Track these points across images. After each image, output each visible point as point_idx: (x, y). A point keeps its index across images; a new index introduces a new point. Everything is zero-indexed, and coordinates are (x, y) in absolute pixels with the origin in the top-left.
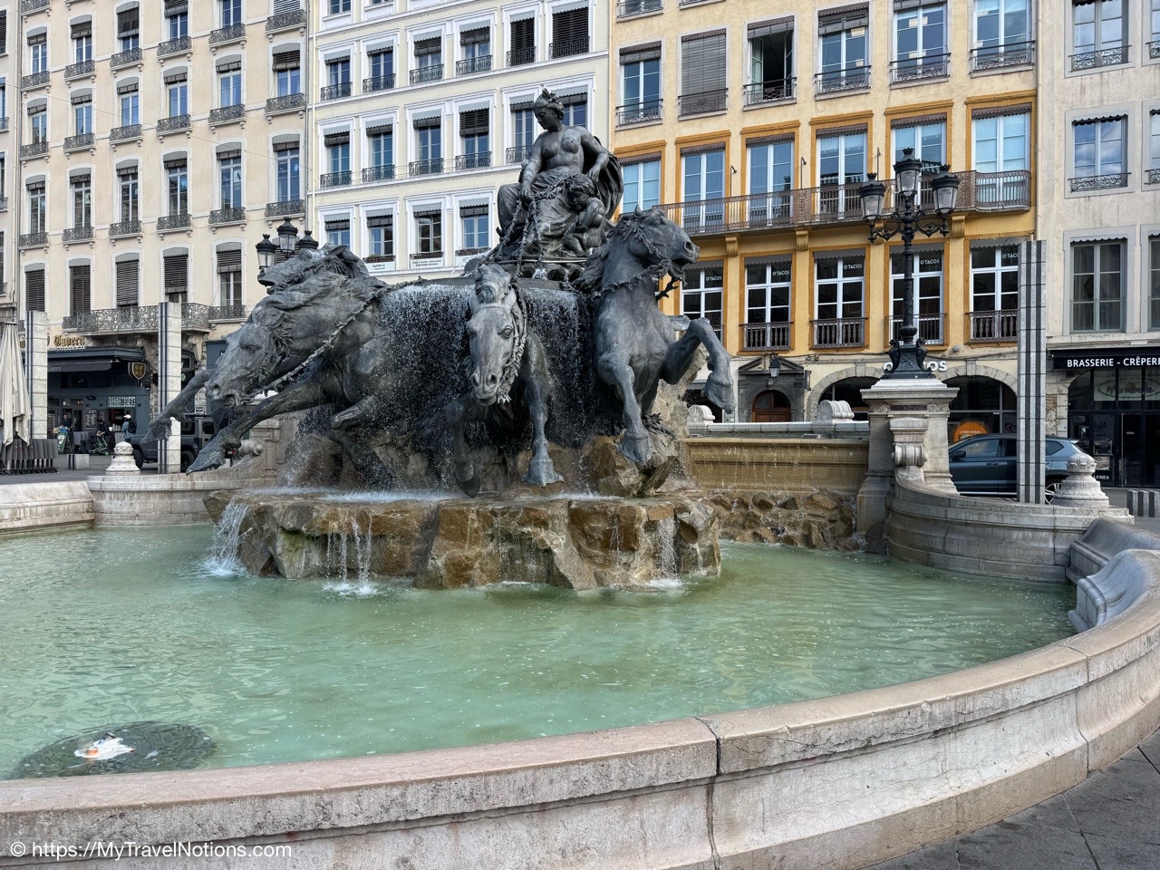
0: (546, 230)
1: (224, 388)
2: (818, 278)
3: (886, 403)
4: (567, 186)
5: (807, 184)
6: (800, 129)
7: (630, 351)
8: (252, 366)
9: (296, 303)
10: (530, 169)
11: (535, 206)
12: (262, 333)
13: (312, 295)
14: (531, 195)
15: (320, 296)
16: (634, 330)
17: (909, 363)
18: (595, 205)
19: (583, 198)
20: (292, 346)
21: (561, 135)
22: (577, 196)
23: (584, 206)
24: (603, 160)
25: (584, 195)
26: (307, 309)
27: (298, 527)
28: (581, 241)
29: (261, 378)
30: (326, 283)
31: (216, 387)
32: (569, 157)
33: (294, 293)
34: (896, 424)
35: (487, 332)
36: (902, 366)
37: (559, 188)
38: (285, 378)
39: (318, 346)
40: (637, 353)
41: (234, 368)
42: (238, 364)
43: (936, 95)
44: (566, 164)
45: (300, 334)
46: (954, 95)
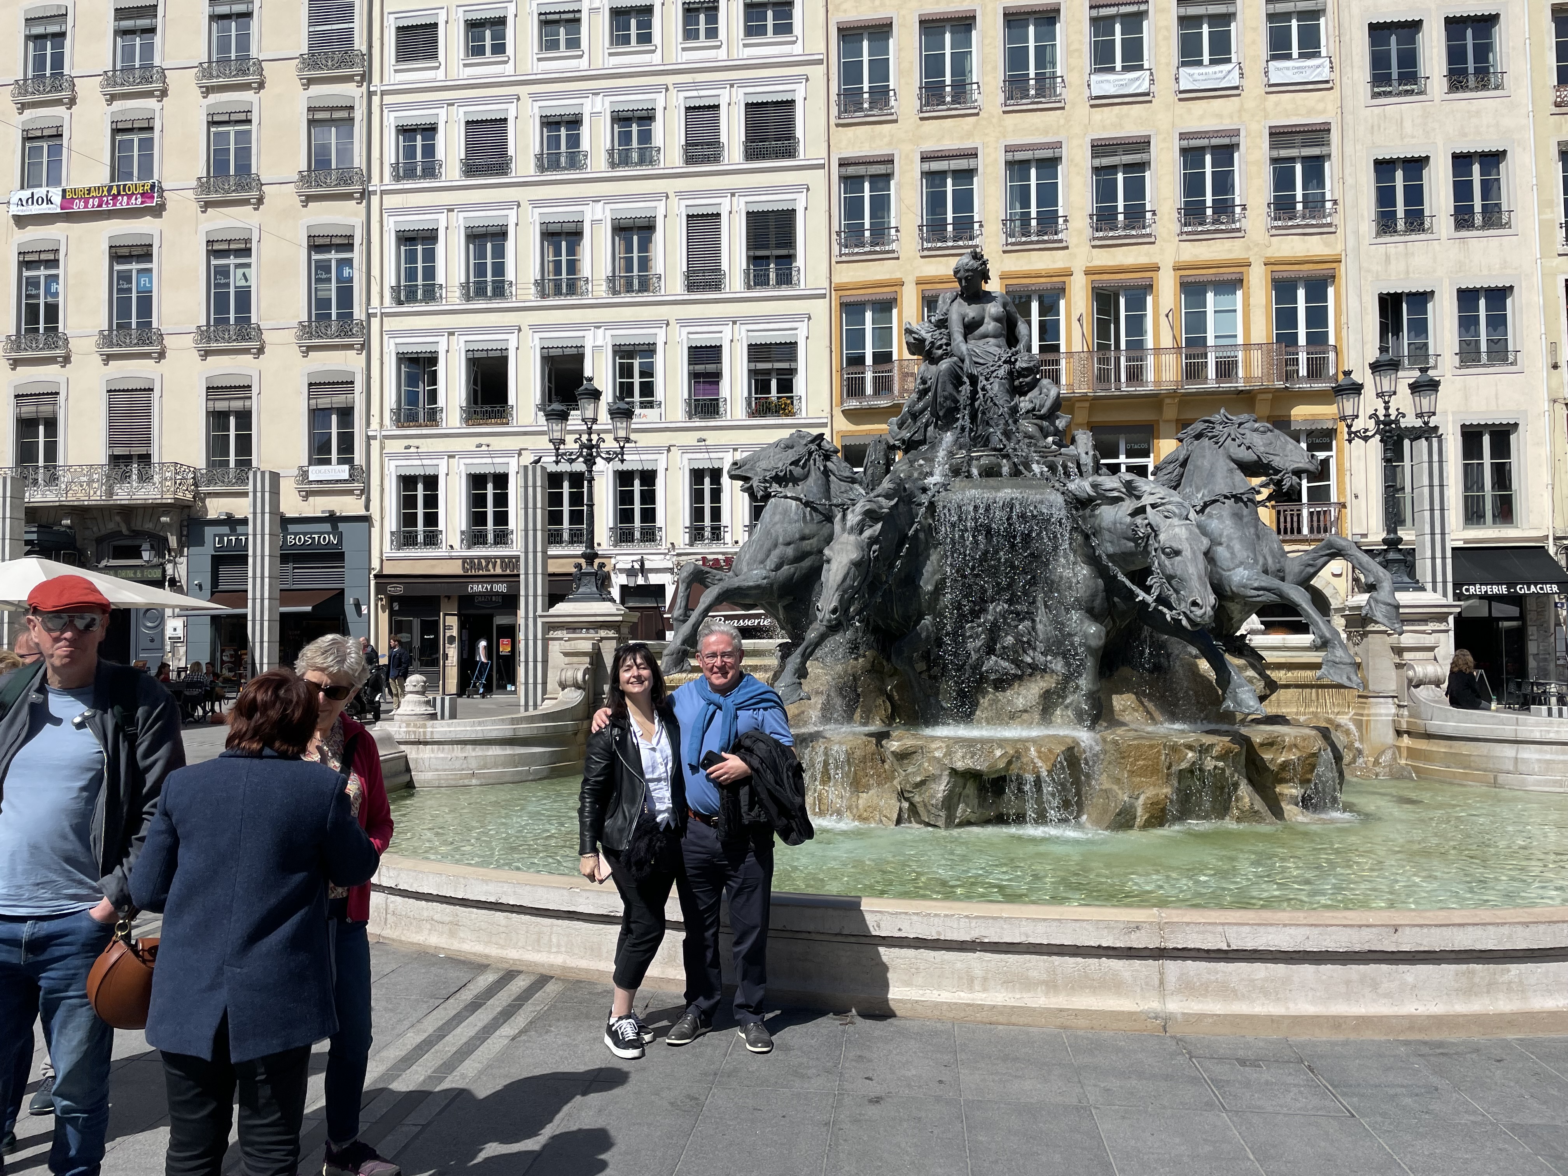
4: (1013, 364)
6: (1072, 278)
10: (963, 342)
14: (977, 374)
16: (1255, 543)
17: (1397, 575)
37: (1006, 367)
43: (1230, 251)
44: (994, 336)
46: (1251, 253)
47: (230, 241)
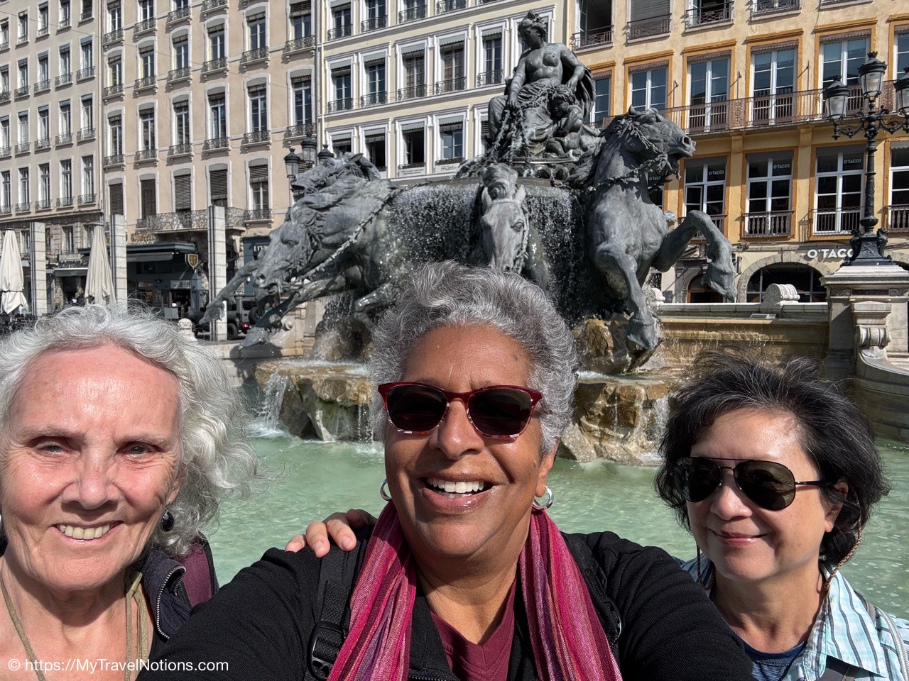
0: (532, 135)
1: (268, 278)
2: (750, 177)
3: (849, 288)
4: (550, 95)
5: (742, 96)
6: (736, 47)
7: (626, 241)
8: (291, 258)
9: (326, 203)
10: (516, 82)
11: (522, 114)
12: (299, 230)
13: (339, 196)
14: (518, 106)
15: (347, 196)
16: (630, 221)
17: (868, 251)
18: (576, 111)
19: (564, 105)
20: (323, 241)
21: (543, 51)
22: (559, 104)
23: (565, 113)
24: (579, 72)
25: (564, 103)
26: (335, 208)
27: (334, 398)
28: (562, 143)
29: (299, 268)
30: (351, 185)
31: (262, 277)
32: (550, 70)
33: (324, 194)
34: (859, 307)
35: (501, 225)
36: (862, 254)
37: (543, 98)
38: (318, 268)
39: (344, 241)
40: (633, 243)
41: (276, 261)
42: (280, 256)
43: (861, 13)
44: (547, 77)
45: (329, 230)
46: (878, 13)
47: (256, 86)
